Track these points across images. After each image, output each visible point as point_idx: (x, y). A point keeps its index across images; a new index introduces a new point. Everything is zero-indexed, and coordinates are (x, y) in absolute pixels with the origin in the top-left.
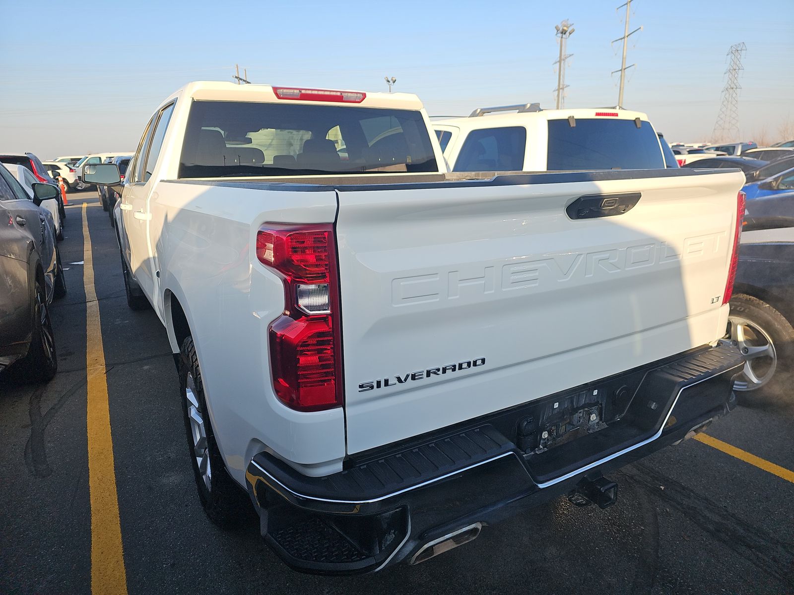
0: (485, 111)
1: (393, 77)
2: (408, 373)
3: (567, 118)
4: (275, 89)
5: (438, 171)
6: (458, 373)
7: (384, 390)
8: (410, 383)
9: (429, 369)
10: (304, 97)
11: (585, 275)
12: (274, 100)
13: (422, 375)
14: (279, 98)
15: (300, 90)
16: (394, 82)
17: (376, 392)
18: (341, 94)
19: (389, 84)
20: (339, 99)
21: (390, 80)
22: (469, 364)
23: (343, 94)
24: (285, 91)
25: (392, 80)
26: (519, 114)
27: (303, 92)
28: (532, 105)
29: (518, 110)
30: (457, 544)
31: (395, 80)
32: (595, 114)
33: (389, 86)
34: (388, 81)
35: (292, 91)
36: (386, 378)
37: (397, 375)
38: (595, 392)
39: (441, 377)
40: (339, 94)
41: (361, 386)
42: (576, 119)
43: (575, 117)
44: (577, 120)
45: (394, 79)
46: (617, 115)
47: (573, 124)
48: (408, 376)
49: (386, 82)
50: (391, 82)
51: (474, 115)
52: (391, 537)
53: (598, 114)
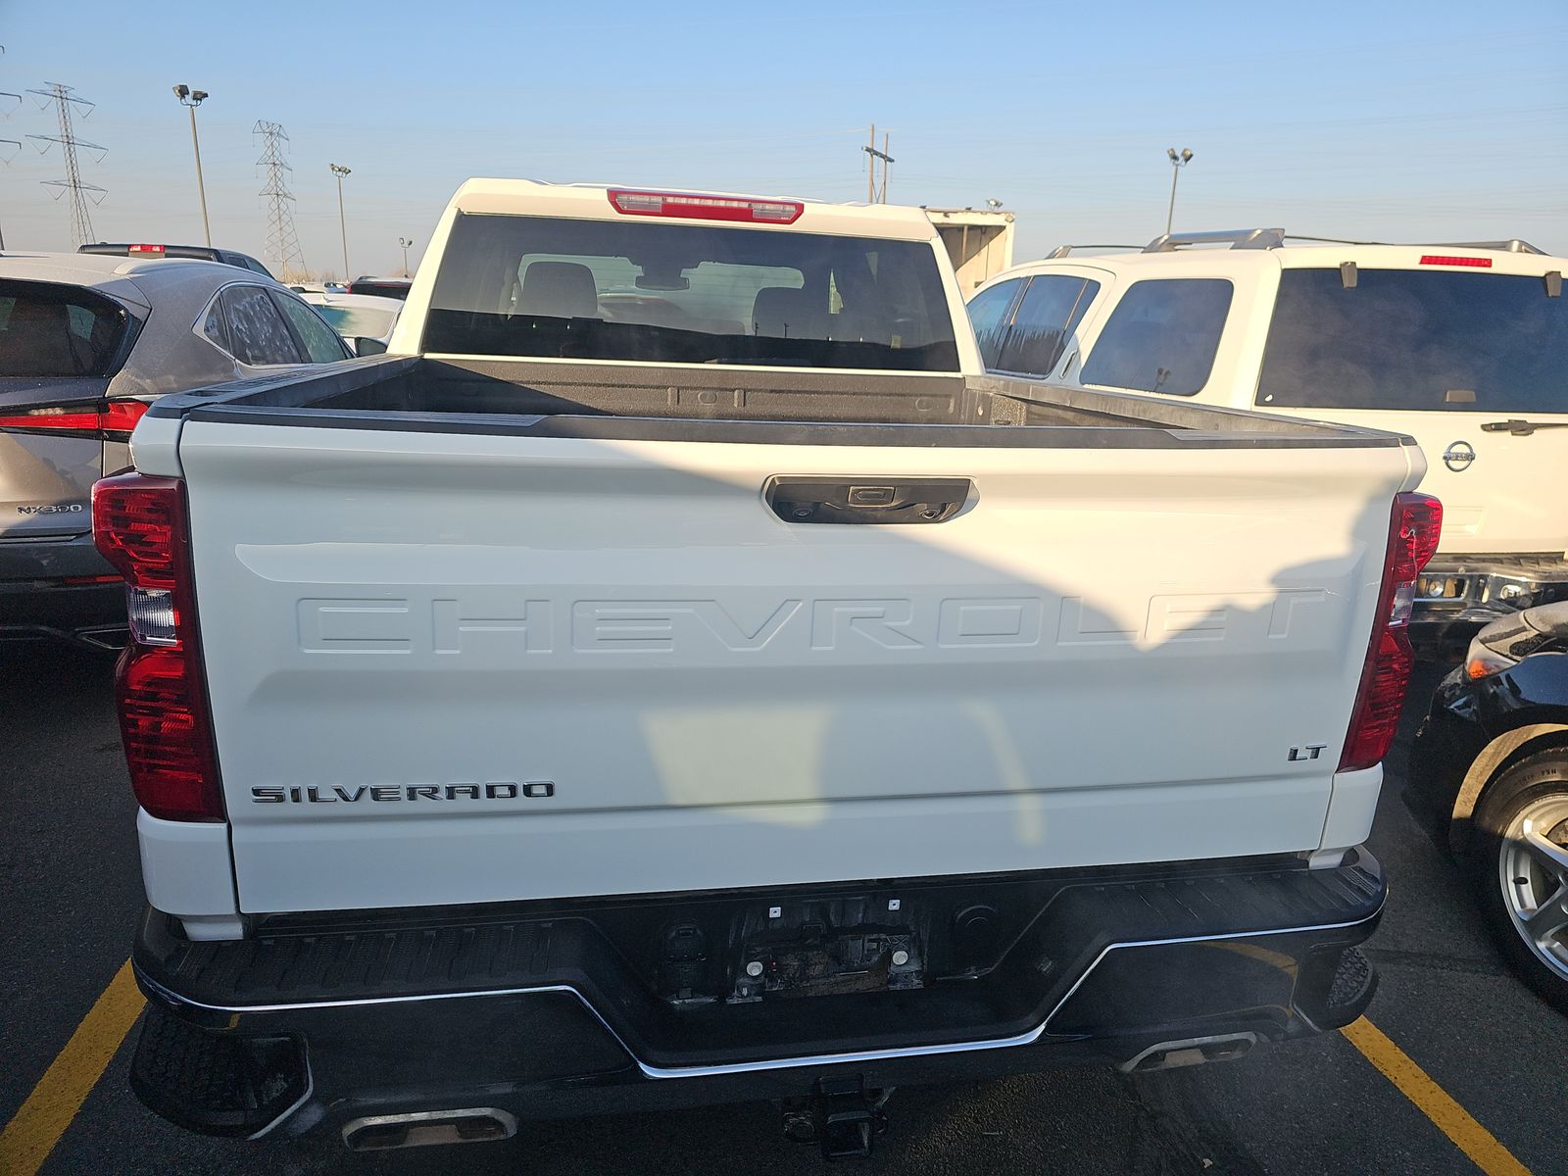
0: (1174, 243)
1: (1185, 150)
2: (363, 784)
3: (1337, 266)
4: (613, 195)
5: (959, 370)
6: (484, 803)
7: (306, 807)
8: (367, 804)
9: (413, 783)
10: (670, 210)
11: (811, 645)
12: (611, 214)
13: (398, 793)
14: (621, 211)
15: (665, 195)
16: (1187, 159)
17: (289, 808)
18: (750, 205)
19: (1176, 162)
20: (745, 215)
21: (1178, 154)
22: (513, 789)
23: (754, 206)
24: (633, 198)
25: (1183, 154)
26: (1232, 251)
27: (670, 200)
28: (1265, 232)
29: (1233, 243)
30: (461, 1137)
31: (1191, 156)
32: (1419, 259)
33: (1174, 168)
34: (1175, 158)
35: (646, 199)
36: (313, 785)
37: (338, 785)
38: (894, 905)
39: (443, 804)
40: (745, 205)
41: (256, 792)
42: (1359, 270)
43: (1359, 266)
44: (1362, 271)
45: (1189, 153)
46: (1488, 263)
47: (1350, 282)
48: (361, 790)
49: (1168, 158)
50: (1181, 159)
51: (1153, 248)
52: (279, 1086)
53: (1425, 260)
